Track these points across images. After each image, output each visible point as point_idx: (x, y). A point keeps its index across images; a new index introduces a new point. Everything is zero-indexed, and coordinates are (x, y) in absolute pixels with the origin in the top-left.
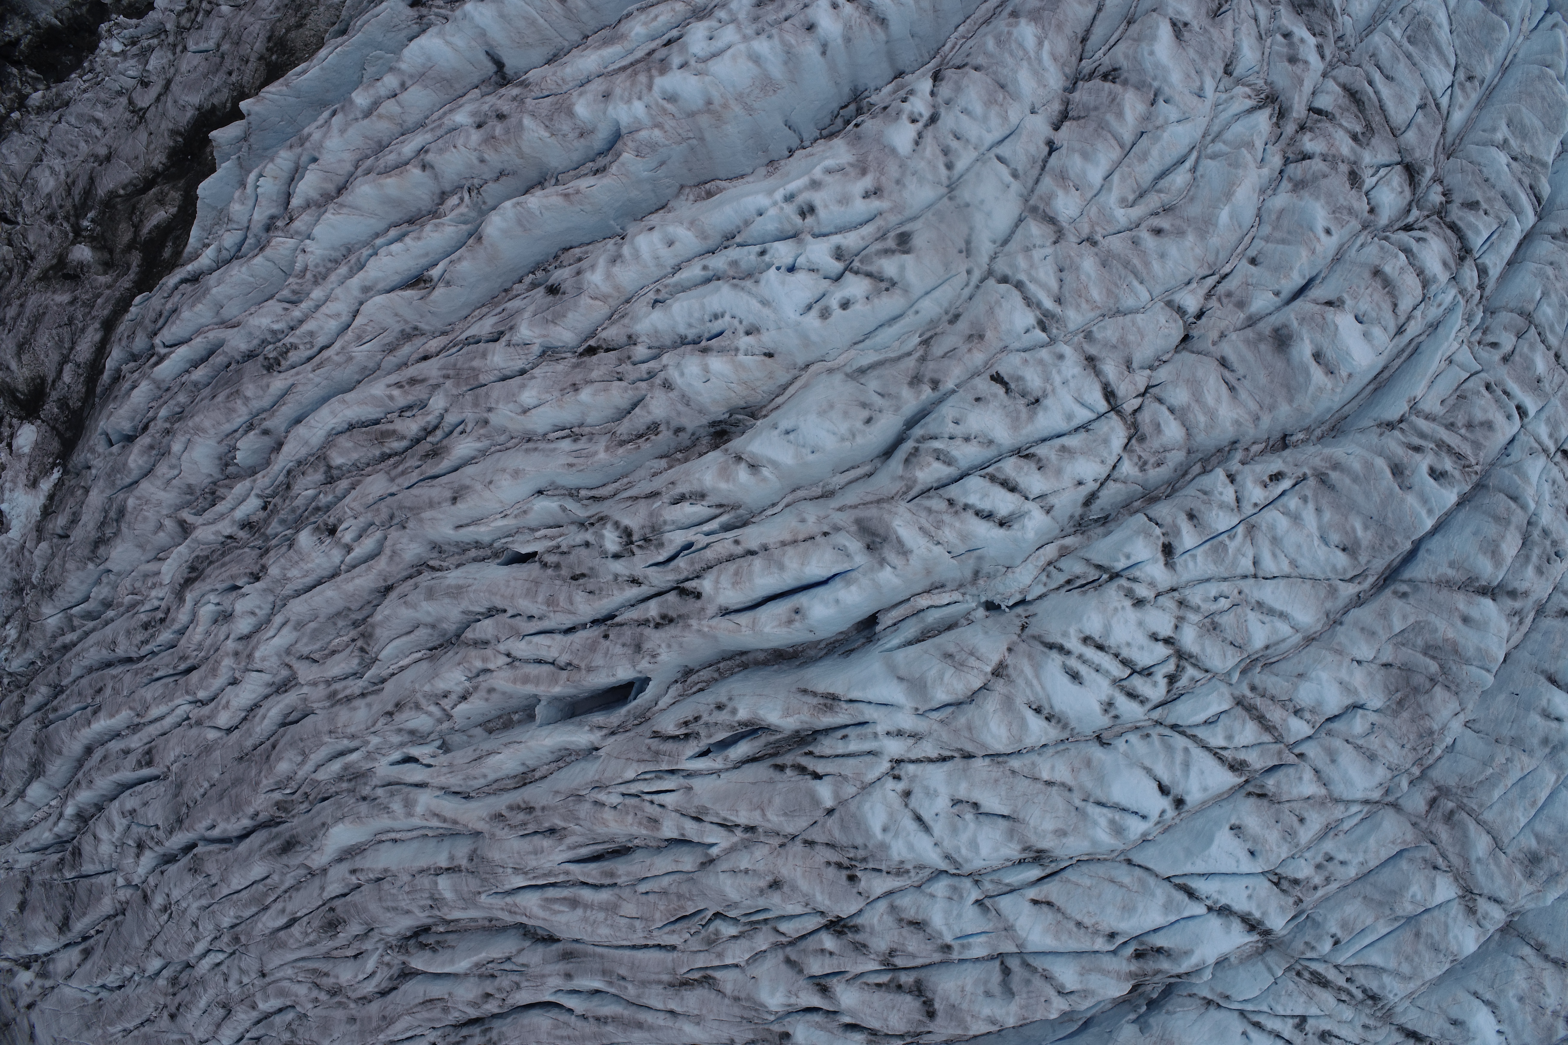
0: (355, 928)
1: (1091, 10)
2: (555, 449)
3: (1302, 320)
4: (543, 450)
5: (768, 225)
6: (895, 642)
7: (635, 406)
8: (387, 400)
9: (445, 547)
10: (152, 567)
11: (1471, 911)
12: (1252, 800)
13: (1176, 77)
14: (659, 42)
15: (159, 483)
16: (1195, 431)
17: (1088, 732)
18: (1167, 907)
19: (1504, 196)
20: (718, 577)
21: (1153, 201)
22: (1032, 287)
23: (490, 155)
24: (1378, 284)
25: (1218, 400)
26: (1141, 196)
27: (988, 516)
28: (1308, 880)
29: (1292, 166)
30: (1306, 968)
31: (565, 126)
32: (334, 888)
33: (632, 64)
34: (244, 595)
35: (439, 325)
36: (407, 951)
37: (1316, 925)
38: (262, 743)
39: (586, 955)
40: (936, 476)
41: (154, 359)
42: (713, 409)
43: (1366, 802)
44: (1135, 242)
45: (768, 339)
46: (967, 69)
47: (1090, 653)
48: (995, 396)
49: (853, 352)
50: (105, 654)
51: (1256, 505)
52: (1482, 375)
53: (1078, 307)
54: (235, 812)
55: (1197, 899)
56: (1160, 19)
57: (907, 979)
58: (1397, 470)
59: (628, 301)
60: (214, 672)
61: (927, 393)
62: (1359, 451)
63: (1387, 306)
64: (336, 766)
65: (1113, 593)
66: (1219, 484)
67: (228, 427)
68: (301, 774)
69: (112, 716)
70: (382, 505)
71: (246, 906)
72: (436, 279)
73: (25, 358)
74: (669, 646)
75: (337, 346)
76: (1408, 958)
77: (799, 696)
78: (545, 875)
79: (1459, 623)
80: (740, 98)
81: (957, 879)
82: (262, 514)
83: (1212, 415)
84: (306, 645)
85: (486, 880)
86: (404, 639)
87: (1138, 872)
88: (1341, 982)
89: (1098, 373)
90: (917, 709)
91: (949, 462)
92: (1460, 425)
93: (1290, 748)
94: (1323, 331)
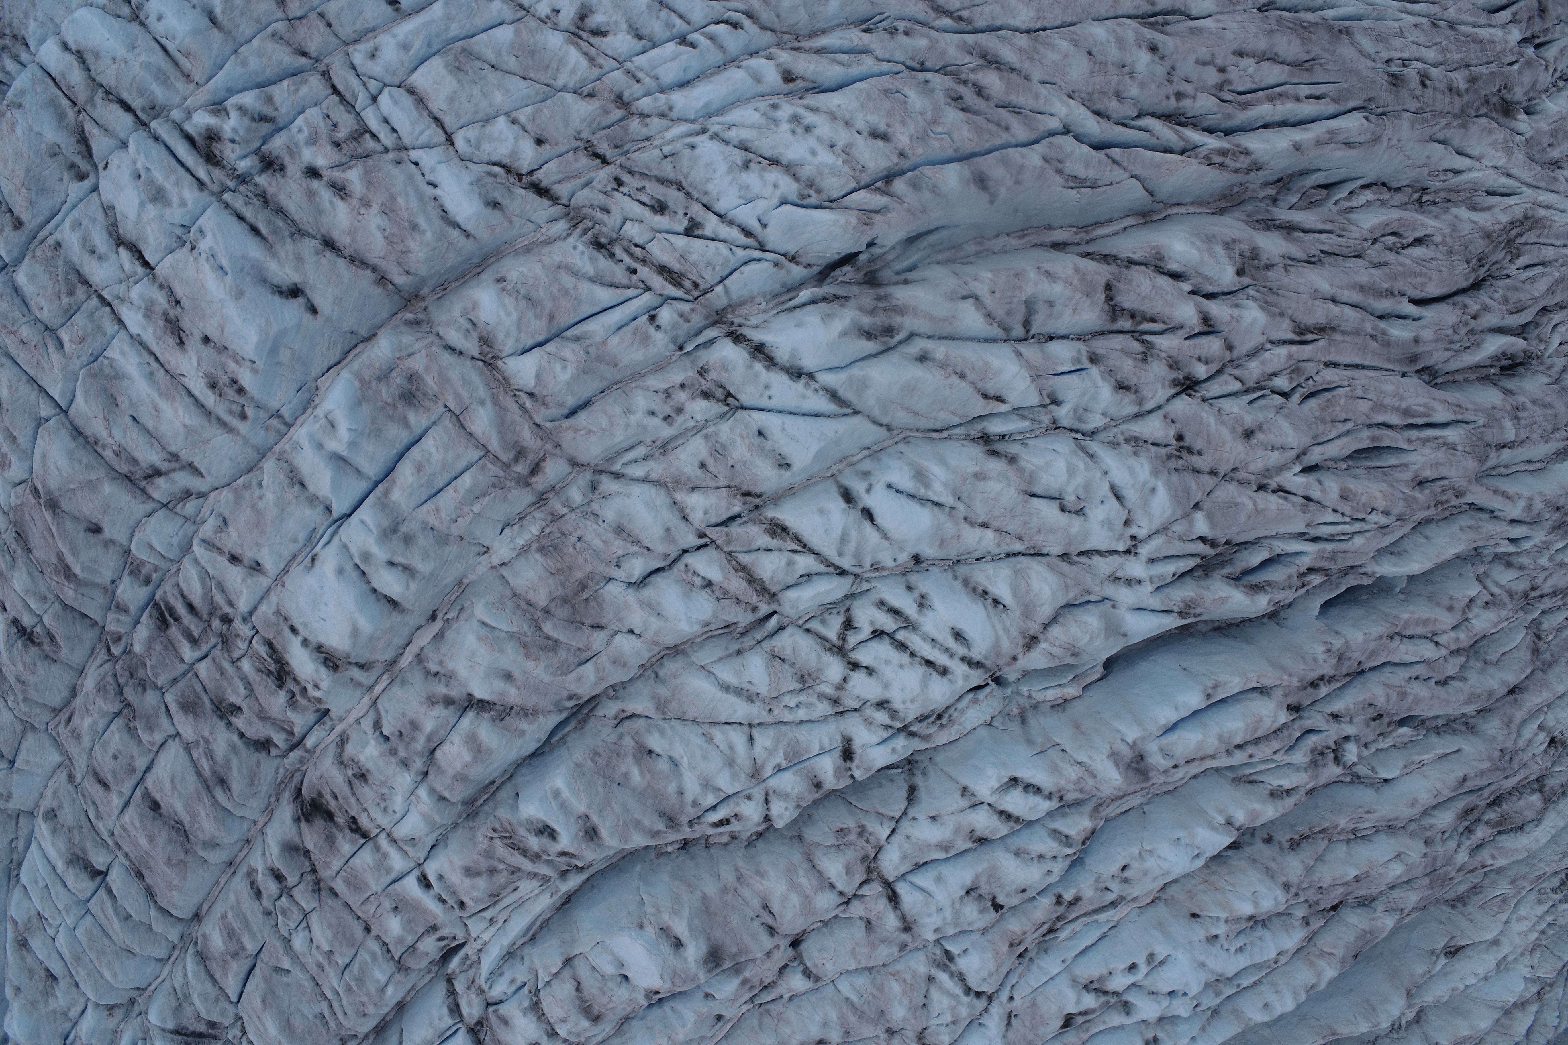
4: (1380, 819)
7: (1313, 867)
8: (1492, 852)
11: (485, 341)
12: (758, 491)
16: (806, 865)
17: (932, 570)
18: (863, 385)
24: (598, 1010)
25: (784, 898)
27: (1029, 788)
28: (693, 397)
30: (687, 292)
39: (1401, 361)
40: (1069, 821)
42: (1243, 864)
43: (617, 476)
44: (847, 1033)
45: (1199, 932)
47: (942, 659)
48: (1008, 895)
49: (1118, 919)
51: (749, 797)
52: (464, 915)
53: (914, 975)
55: (825, 389)
57: (1125, 324)
58: (592, 834)
61: (1066, 892)
63: (591, 990)
65: (909, 712)
72: (1442, 956)
74: (1315, 660)
75: (1523, 893)
76: (566, 293)
79: (517, 674)
81: (1075, 427)
83: (794, 885)
85: (1480, 439)
87: (883, 419)
88: (644, 272)
89: (903, 918)
90: (1114, 607)
91: (1055, 833)
92: (505, 873)
93: (713, 542)
94: (675, 972)
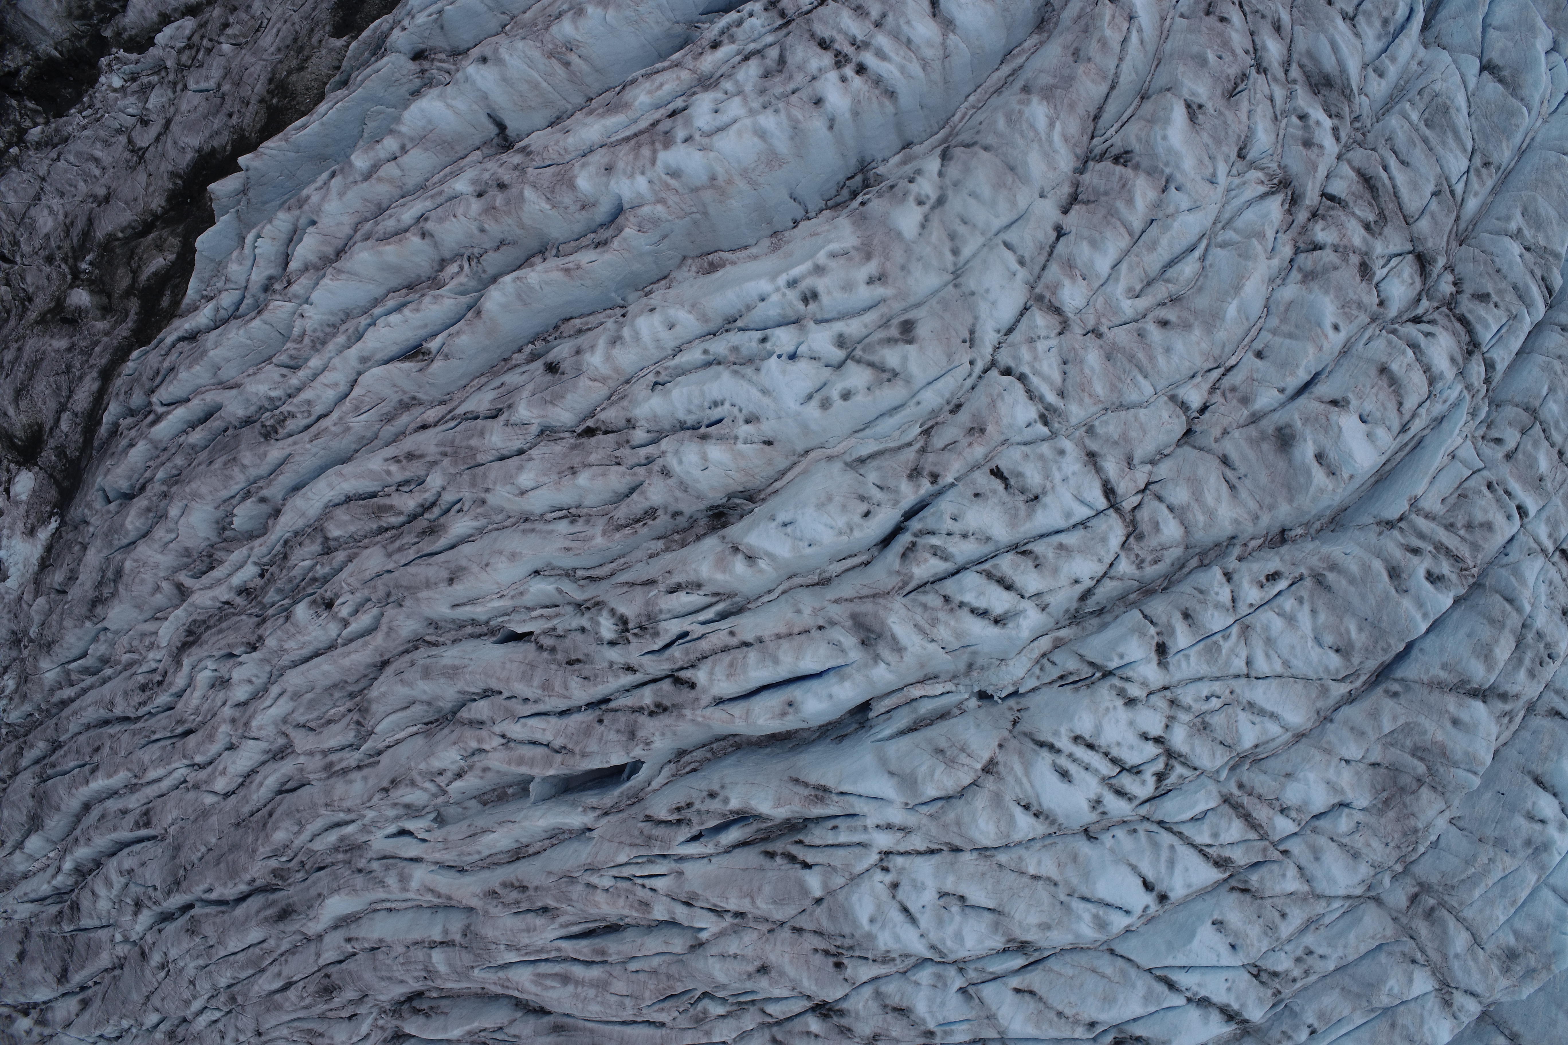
0: (350, 994)
1: (1104, 88)
2: (552, 531)
3: (1306, 421)
4: (540, 531)
5: (770, 310)
6: (887, 732)
7: (632, 490)
8: (385, 476)
9: (441, 624)
10: (150, 627)
11: (1447, 1004)
12: (1235, 895)
13: (1188, 164)
14: (663, 112)
15: (156, 546)
16: (1193, 529)
17: (1076, 827)
18: (1147, 999)
19: (1515, 288)
20: (713, 668)
21: (1161, 291)
22: (1035, 380)
23: (490, 226)
24: (1384, 382)
25: (1218, 500)
26: (1149, 284)
27: (984, 614)
28: (1287, 973)
29: (1303, 255)
31: (567, 198)
32: (329, 956)
33: (636, 135)
34: (241, 664)
35: (438, 395)
36: (401, 1016)
37: (1294, 1015)
38: (259, 810)
39: (576, 1029)
40: (933, 571)
41: (151, 417)
42: (710, 495)
43: (1348, 897)
44: (1141, 334)
45: (767, 428)
46: (976, 148)
47: (1080, 752)
48: (994, 492)
49: (852, 441)
50: (103, 713)
51: (1251, 605)
52: (1485, 473)
53: (1080, 400)
54: (231, 878)
55: (1178, 991)
56: (1175, 100)
58: (1394, 573)
59: (627, 382)
60: (211, 738)
61: (926, 487)
62: (1356, 550)
63: (1392, 406)
64: (332, 837)
65: (1105, 693)
66: (1216, 584)
67: (225, 494)
68: (297, 843)
69: (110, 776)
70: (379, 583)
71: (243, 968)
72: (434, 351)
73: (23, 404)
74: (663, 734)
75: (334, 416)
77: (790, 785)
78: (537, 952)
79: (1449, 725)
80: (744, 173)
81: (941, 967)
82: (260, 582)
83: (1211, 514)
84: (303, 714)
85: (479, 955)
86: (400, 714)
87: (1120, 962)
89: (1098, 470)
90: (907, 804)
91: (946, 557)
92: (1459, 525)
93: (1275, 845)
94: (1326, 432)
